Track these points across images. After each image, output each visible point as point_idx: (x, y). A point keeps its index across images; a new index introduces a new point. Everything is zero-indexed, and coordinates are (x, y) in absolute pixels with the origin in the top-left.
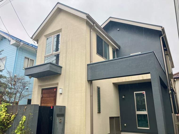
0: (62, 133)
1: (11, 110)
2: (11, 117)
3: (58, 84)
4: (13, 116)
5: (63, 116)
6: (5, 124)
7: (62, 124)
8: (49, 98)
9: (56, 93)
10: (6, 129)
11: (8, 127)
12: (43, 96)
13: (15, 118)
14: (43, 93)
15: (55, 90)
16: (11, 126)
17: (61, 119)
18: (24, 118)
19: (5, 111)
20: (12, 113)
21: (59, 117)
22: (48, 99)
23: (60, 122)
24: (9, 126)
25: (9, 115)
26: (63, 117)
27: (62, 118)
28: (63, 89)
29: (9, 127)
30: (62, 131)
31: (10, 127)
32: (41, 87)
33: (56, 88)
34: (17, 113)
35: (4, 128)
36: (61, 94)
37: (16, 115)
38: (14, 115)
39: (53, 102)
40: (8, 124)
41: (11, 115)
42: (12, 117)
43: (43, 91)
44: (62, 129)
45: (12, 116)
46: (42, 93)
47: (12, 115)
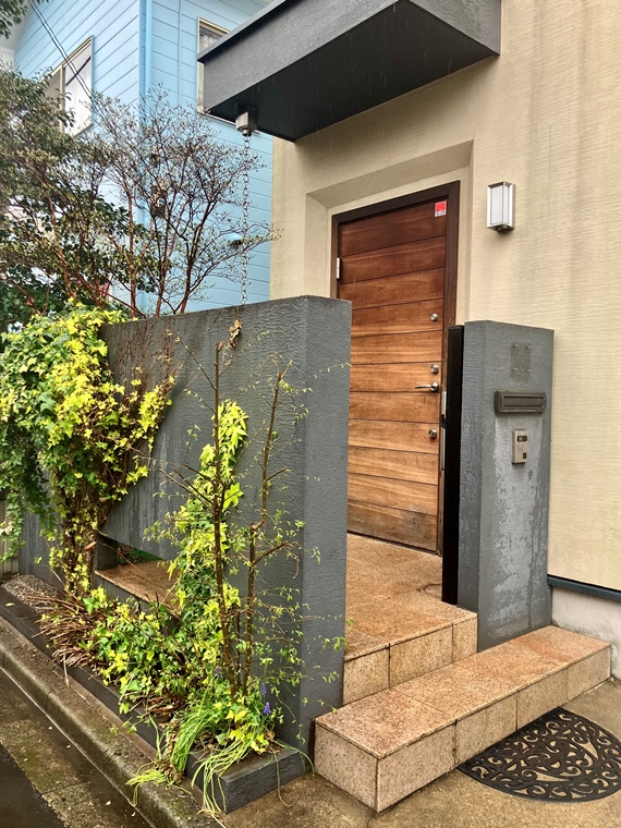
0: (536, 540)
1: (133, 357)
2: (137, 406)
3: (464, 154)
4: (151, 399)
5: (540, 413)
6: (108, 458)
7: (531, 473)
8: (398, 279)
9: (448, 233)
10: (119, 495)
11: (129, 479)
12: (349, 266)
13: (164, 415)
14: (343, 249)
15: (441, 212)
16: (143, 471)
17: (525, 439)
18: (232, 420)
19: (95, 361)
20: (144, 377)
21: (512, 422)
22: (390, 286)
23: (519, 459)
24: (136, 477)
25: (121, 390)
26: (540, 419)
27: (529, 426)
28: (521, 187)
29: (132, 477)
30: (533, 529)
31: (141, 478)
32: (328, 208)
33: (450, 193)
34: (171, 380)
35: (104, 485)
36: (503, 231)
37: (174, 393)
38: (153, 395)
39: (430, 305)
40: (125, 459)
41: (135, 396)
42: (143, 411)
43: (347, 231)
44: (534, 513)
45: (141, 399)
46: (338, 250)
47: (141, 390)
